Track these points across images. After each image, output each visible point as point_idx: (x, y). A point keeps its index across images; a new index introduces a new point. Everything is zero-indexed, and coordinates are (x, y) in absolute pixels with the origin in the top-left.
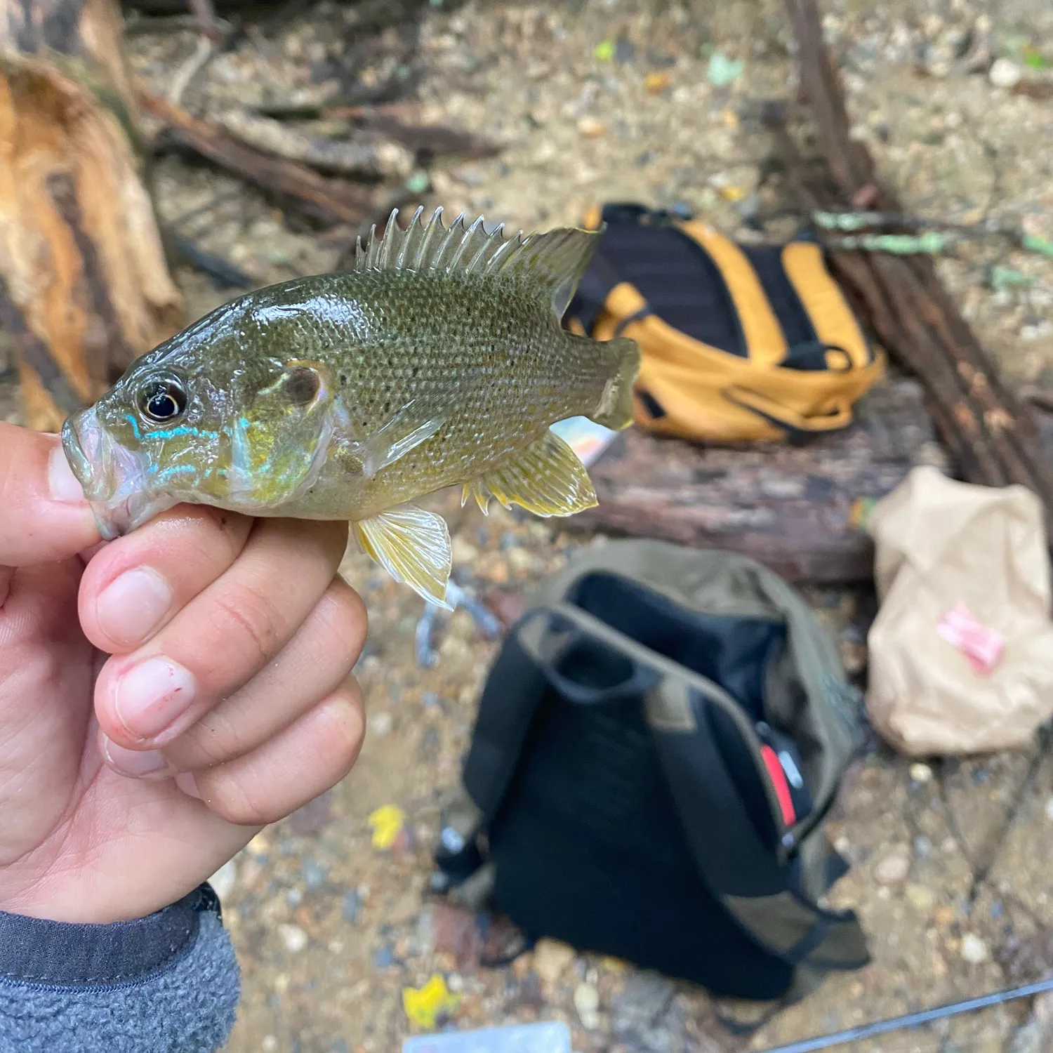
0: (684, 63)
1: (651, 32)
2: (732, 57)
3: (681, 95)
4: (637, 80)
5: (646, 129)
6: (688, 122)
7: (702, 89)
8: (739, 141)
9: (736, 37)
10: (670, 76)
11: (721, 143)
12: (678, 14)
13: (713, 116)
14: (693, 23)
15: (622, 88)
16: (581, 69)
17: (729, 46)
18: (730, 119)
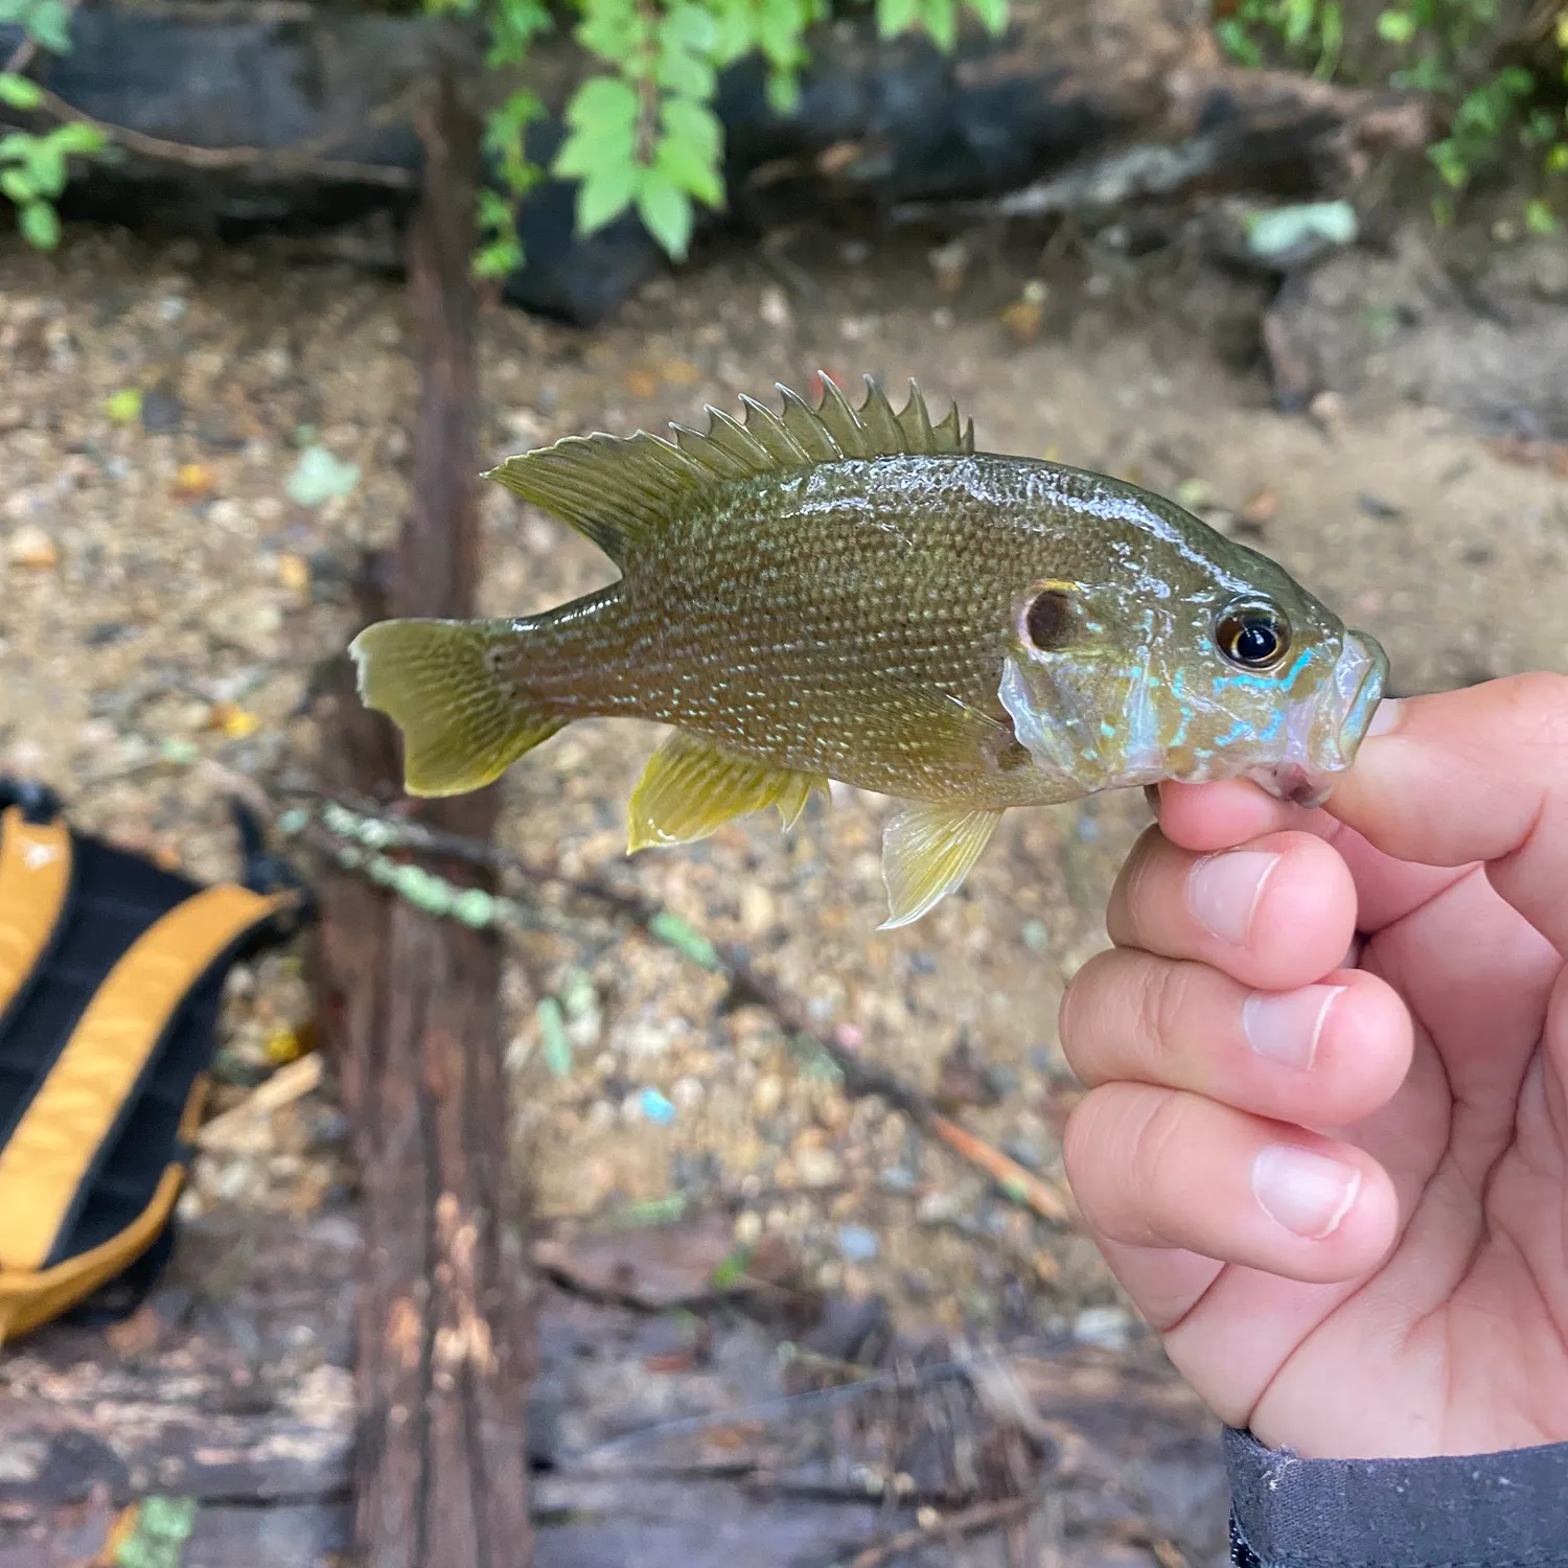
0: (258, 452)
1: (218, 384)
2: (343, 455)
3: (225, 513)
4: (164, 468)
5: (136, 568)
6: (217, 568)
7: (267, 507)
8: (294, 618)
9: (360, 422)
10: (222, 471)
11: (259, 620)
12: (275, 361)
13: (267, 563)
14: (295, 381)
15: (132, 480)
16: (75, 430)
17: (343, 435)
18: (294, 574)
